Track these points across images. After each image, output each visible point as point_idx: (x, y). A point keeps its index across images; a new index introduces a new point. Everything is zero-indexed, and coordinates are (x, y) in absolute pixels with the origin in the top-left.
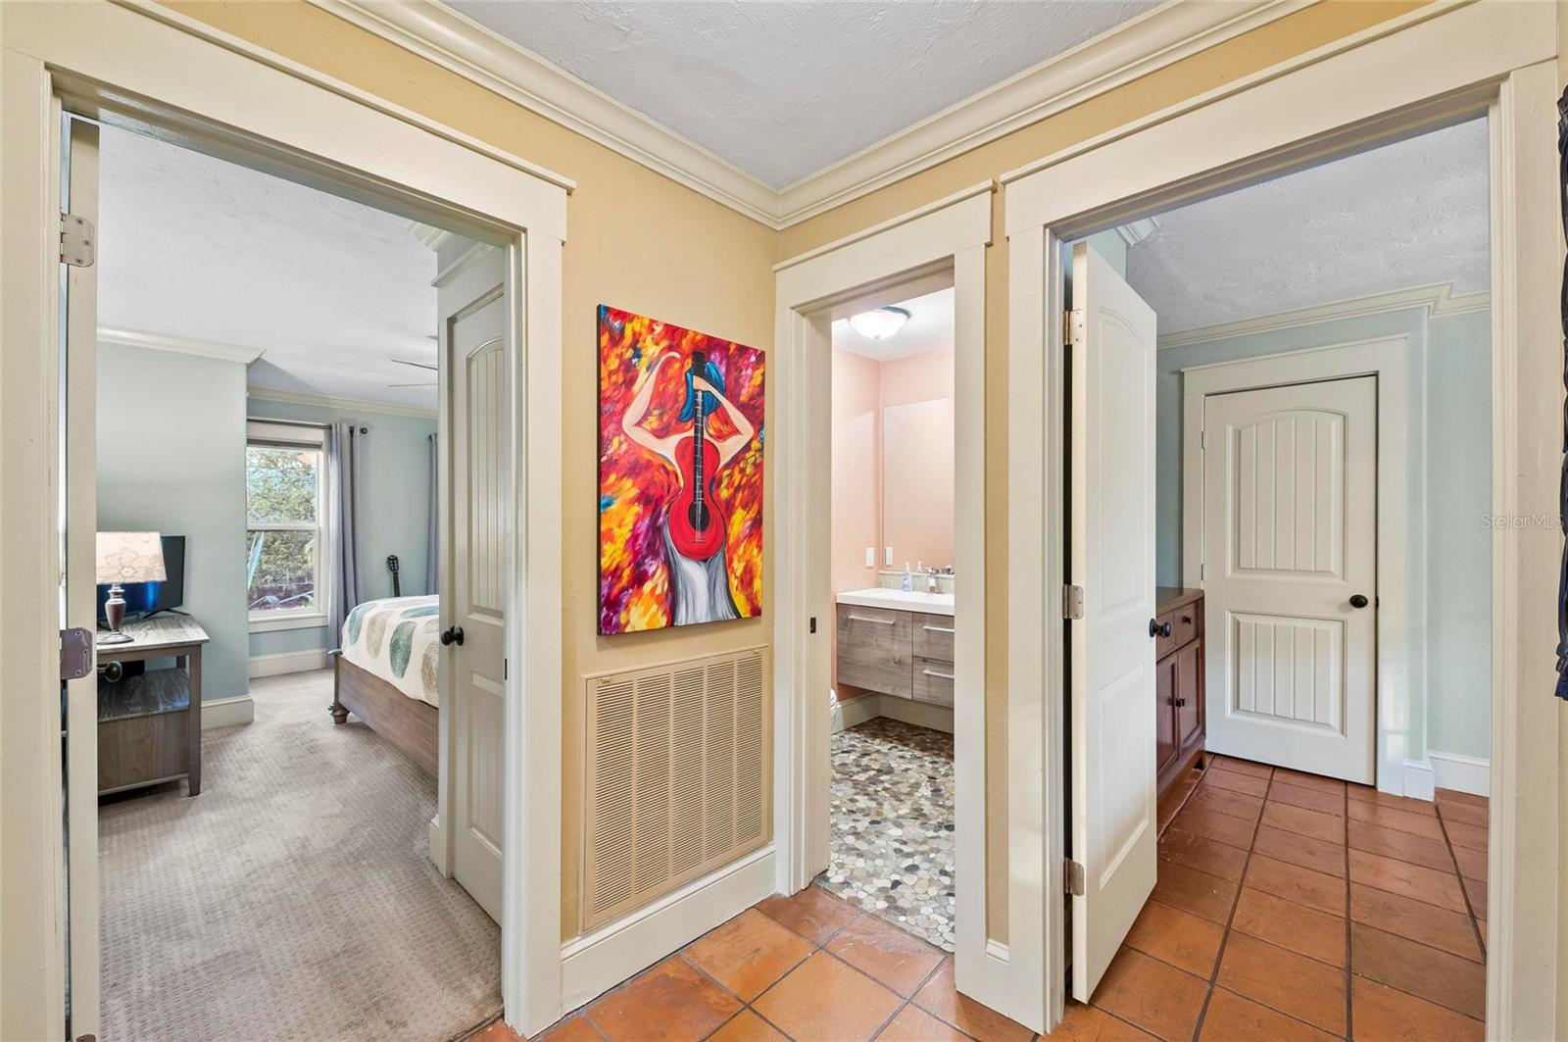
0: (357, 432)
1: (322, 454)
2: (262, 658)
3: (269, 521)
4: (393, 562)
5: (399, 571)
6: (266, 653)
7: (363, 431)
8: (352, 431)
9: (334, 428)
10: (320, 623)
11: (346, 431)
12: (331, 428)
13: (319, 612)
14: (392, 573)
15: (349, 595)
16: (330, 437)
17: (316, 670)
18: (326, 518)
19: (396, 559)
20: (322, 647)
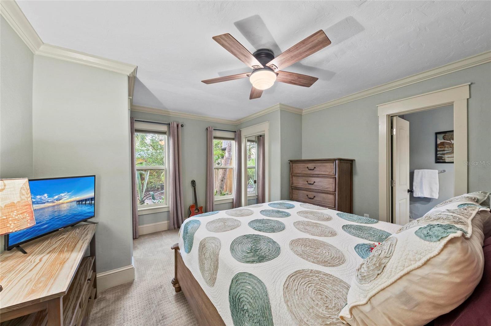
0: (180, 126)
1: (166, 136)
2: (145, 226)
3: (152, 165)
4: (193, 183)
5: (196, 187)
6: (146, 224)
7: (182, 126)
8: (178, 126)
9: (171, 124)
10: (166, 210)
11: (175, 126)
12: (170, 124)
13: (166, 205)
14: (193, 188)
15: (177, 198)
16: (169, 128)
17: (165, 231)
18: (168, 165)
19: (195, 181)
20: (168, 220)
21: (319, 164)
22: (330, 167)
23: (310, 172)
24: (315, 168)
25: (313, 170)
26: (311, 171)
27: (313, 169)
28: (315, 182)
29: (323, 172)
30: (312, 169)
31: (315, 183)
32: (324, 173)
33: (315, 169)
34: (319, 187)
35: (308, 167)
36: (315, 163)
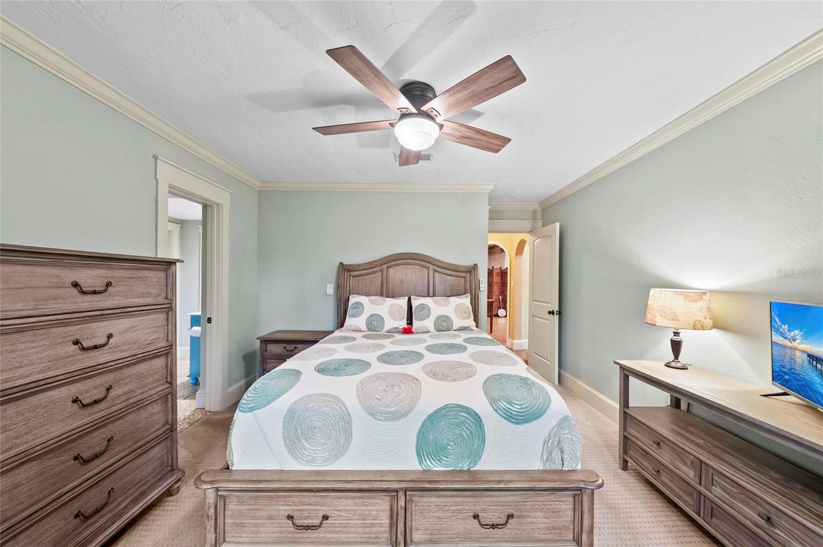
21: (124, 273)
22: (158, 282)
23: (87, 302)
24: (109, 284)
25: (105, 291)
26: (95, 297)
27: (102, 289)
28: (110, 336)
29: (139, 297)
30: (97, 289)
31: (111, 341)
32: (142, 299)
33: (110, 289)
34: (125, 347)
35: (75, 285)
36: (109, 268)
